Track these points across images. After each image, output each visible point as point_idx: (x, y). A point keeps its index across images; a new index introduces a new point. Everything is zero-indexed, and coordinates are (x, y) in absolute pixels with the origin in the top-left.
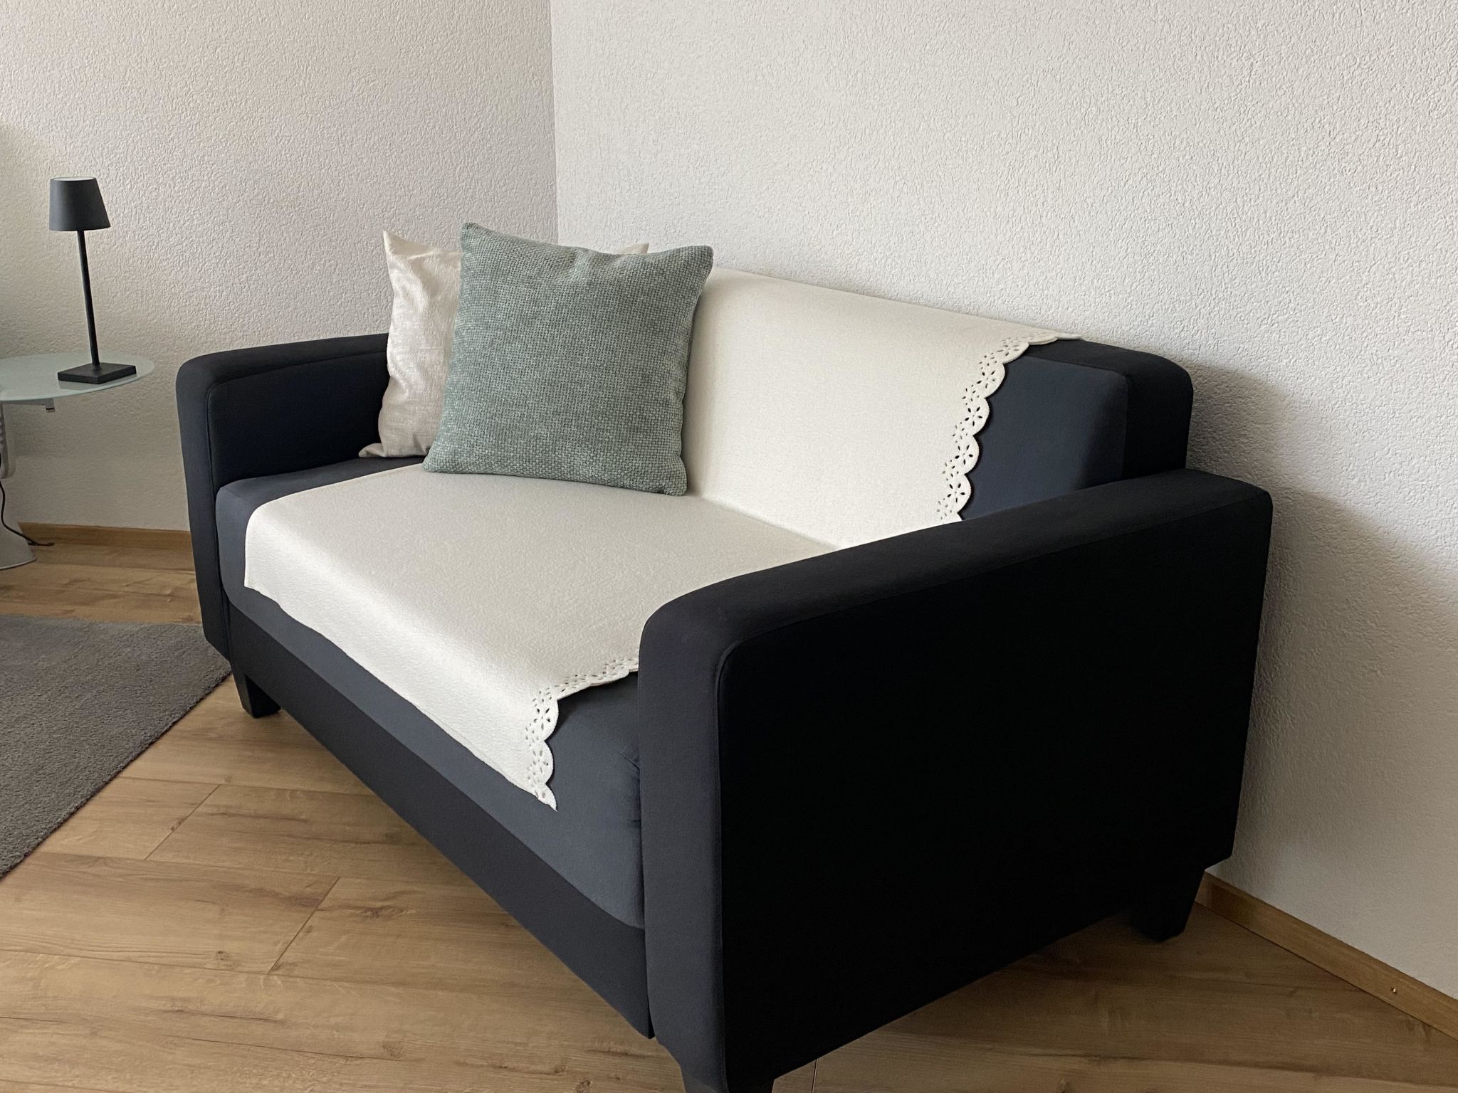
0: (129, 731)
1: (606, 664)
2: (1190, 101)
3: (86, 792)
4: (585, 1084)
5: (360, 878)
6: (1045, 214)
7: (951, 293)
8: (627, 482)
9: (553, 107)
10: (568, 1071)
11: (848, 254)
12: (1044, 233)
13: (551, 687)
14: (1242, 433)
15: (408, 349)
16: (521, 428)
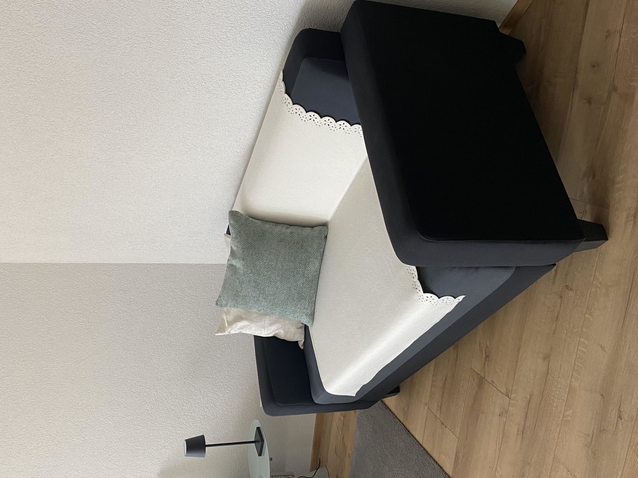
0: (403, 439)
1: (409, 272)
2: (191, 23)
3: (428, 458)
4: (567, 287)
5: (472, 361)
6: (228, 80)
7: (254, 117)
8: (322, 250)
9: (161, 264)
10: (561, 293)
11: (233, 156)
12: (235, 81)
13: (417, 295)
14: (326, 7)
15: (263, 329)
16: (299, 290)
